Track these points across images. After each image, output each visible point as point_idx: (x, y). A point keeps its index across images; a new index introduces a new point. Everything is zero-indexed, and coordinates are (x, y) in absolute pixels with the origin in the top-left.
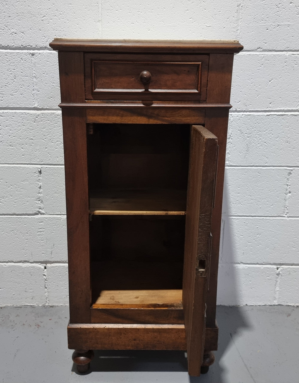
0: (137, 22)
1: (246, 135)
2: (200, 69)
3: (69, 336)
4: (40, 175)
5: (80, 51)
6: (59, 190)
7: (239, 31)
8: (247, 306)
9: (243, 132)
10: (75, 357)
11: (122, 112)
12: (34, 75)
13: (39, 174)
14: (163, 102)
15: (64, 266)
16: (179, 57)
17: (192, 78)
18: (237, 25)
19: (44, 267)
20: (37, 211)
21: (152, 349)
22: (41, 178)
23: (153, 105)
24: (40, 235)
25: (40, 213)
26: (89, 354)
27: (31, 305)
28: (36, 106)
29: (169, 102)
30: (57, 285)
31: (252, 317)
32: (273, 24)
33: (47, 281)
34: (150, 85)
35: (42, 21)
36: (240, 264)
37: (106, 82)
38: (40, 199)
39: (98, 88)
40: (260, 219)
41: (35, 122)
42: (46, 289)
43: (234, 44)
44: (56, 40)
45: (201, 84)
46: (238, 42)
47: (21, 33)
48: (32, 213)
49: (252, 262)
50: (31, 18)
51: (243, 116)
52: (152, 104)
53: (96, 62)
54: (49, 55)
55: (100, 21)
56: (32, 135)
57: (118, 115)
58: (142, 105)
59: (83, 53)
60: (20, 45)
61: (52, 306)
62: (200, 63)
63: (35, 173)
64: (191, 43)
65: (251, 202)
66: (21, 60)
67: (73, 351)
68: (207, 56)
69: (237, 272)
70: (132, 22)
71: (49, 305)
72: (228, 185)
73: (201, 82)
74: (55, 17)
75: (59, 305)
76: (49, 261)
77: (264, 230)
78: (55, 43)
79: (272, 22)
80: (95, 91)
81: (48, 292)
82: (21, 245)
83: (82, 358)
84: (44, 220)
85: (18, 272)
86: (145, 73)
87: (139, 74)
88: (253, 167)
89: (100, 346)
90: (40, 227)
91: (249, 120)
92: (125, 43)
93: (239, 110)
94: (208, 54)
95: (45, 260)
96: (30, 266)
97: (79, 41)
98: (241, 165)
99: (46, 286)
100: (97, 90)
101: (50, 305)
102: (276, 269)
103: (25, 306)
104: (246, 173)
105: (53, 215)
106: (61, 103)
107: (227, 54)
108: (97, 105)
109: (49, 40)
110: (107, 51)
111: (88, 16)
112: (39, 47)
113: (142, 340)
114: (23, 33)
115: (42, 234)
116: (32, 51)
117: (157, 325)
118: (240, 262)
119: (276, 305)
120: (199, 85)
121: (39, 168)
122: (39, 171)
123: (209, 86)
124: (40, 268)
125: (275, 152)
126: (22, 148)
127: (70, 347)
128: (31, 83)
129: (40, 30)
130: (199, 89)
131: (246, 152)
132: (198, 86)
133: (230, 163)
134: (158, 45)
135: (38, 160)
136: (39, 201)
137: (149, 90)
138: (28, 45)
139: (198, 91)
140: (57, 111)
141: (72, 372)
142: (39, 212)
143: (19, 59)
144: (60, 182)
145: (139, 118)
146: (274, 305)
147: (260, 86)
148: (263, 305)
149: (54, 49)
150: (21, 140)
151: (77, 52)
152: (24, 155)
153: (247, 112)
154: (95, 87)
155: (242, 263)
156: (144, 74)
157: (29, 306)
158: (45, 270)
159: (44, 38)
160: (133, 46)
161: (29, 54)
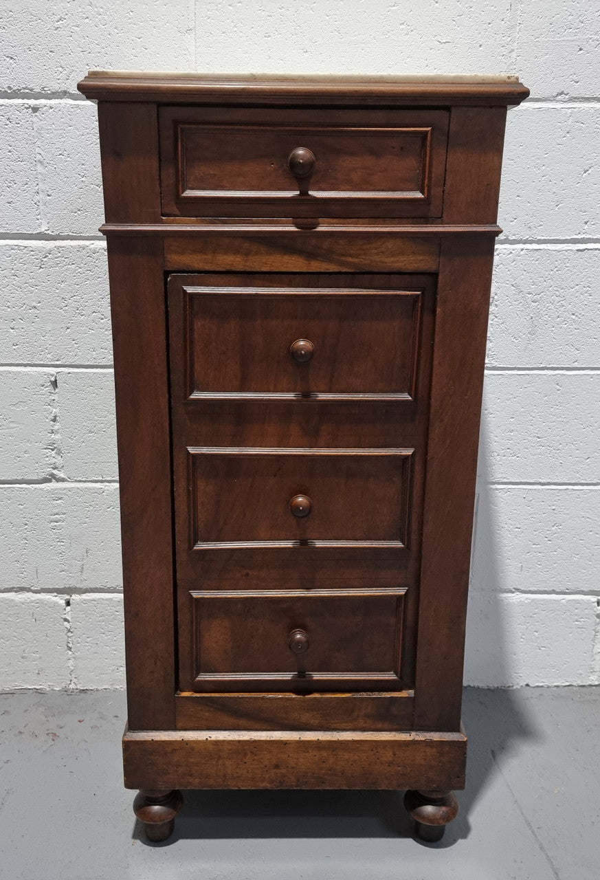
0: (277, 33)
1: (529, 296)
2: (428, 144)
3: (125, 760)
4: (55, 390)
5: (148, 103)
6: (99, 426)
7: (514, 54)
8: (528, 687)
9: (522, 289)
10: (141, 806)
11: (246, 245)
12: (39, 157)
13: (51, 387)
14: (342, 220)
15: (111, 599)
16: (379, 116)
17: (410, 164)
18: (510, 39)
19: (64, 602)
20: (48, 475)
21: (317, 788)
22: (55, 397)
23: (320, 229)
24: (54, 529)
25: (55, 478)
26: (173, 799)
27: (35, 689)
28: (43, 230)
29: (356, 220)
30: (95, 641)
31: (540, 714)
32: (593, 36)
33: (72, 632)
34: (311, 181)
35: (56, 30)
36: (513, 593)
37: (210, 174)
38: (55, 446)
39: (192, 189)
40: (560, 490)
41: (41, 267)
42: (70, 653)
43: (508, 83)
44: (93, 75)
45: (430, 178)
46: (517, 79)
47: (8, 59)
48: (35, 478)
49: (542, 589)
50: (30, 24)
51: (522, 253)
52: (317, 225)
53: (188, 126)
54: (72, 110)
55: (191, 30)
56: (34, 299)
57: (237, 252)
58: (293, 229)
59: (156, 106)
60: (5, 87)
61: (83, 690)
62: (429, 129)
63: (43, 386)
64: (409, 83)
65: (539, 451)
66: (8, 122)
67: (134, 793)
68: (444, 113)
69: (506, 610)
70: (266, 31)
71: (77, 689)
72: (486, 412)
73: (430, 173)
74: (87, 20)
75: (100, 688)
76: (76, 588)
77: (568, 514)
78: (92, 83)
79: (592, 33)
80: (184, 195)
81: (74, 658)
82: (11, 552)
83: (156, 808)
84: (65, 494)
85: (6, 614)
86: (301, 152)
87: (287, 155)
88: (546, 371)
89: (197, 781)
90: (57, 511)
91: (537, 262)
92: (255, 83)
93: (514, 238)
94: (447, 109)
95: (67, 586)
96: (33, 599)
97: (148, 79)
98: (519, 366)
99: (70, 645)
100: (189, 193)
101: (79, 687)
102: (596, 604)
103: (21, 691)
104: (529, 385)
105: (85, 482)
106: (104, 223)
107: (491, 107)
108: (188, 229)
109: (74, 74)
110: (213, 100)
111: (162, 17)
112: (49, 92)
113: (293, 768)
114: (12, 58)
115: (60, 525)
116: (32, 102)
117: (327, 733)
118: (514, 588)
119: (596, 686)
120: (426, 181)
121: (52, 375)
122: (51, 382)
123: (448, 183)
124: (56, 604)
125: (595, 336)
126: (13, 329)
127: (129, 785)
128: (32, 176)
129: (51, 51)
130: (426, 191)
131: (529, 336)
132: (423, 183)
133: (492, 362)
134: (331, 87)
135: (49, 356)
136: (53, 450)
137: (310, 193)
138: (24, 86)
139: (423, 194)
140: (92, 242)
141: (133, 840)
142: (53, 476)
143: (4, 119)
144: (101, 407)
145: (286, 258)
146: (590, 686)
147: (562, 183)
148: (565, 686)
149: (88, 98)
150: (9, 310)
151: (142, 103)
152: (17, 345)
153: (531, 242)
154: (183, 186)
155: (518, 590)
156: (299, 155)
157: (31, 691)
158: (68, 608)
159: (60, 69)
160: (272, 89)
161: (27, 108)
